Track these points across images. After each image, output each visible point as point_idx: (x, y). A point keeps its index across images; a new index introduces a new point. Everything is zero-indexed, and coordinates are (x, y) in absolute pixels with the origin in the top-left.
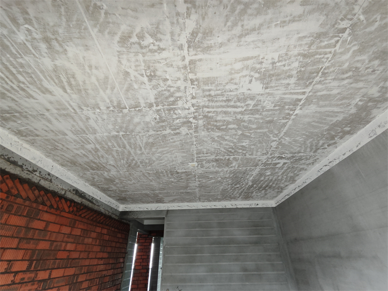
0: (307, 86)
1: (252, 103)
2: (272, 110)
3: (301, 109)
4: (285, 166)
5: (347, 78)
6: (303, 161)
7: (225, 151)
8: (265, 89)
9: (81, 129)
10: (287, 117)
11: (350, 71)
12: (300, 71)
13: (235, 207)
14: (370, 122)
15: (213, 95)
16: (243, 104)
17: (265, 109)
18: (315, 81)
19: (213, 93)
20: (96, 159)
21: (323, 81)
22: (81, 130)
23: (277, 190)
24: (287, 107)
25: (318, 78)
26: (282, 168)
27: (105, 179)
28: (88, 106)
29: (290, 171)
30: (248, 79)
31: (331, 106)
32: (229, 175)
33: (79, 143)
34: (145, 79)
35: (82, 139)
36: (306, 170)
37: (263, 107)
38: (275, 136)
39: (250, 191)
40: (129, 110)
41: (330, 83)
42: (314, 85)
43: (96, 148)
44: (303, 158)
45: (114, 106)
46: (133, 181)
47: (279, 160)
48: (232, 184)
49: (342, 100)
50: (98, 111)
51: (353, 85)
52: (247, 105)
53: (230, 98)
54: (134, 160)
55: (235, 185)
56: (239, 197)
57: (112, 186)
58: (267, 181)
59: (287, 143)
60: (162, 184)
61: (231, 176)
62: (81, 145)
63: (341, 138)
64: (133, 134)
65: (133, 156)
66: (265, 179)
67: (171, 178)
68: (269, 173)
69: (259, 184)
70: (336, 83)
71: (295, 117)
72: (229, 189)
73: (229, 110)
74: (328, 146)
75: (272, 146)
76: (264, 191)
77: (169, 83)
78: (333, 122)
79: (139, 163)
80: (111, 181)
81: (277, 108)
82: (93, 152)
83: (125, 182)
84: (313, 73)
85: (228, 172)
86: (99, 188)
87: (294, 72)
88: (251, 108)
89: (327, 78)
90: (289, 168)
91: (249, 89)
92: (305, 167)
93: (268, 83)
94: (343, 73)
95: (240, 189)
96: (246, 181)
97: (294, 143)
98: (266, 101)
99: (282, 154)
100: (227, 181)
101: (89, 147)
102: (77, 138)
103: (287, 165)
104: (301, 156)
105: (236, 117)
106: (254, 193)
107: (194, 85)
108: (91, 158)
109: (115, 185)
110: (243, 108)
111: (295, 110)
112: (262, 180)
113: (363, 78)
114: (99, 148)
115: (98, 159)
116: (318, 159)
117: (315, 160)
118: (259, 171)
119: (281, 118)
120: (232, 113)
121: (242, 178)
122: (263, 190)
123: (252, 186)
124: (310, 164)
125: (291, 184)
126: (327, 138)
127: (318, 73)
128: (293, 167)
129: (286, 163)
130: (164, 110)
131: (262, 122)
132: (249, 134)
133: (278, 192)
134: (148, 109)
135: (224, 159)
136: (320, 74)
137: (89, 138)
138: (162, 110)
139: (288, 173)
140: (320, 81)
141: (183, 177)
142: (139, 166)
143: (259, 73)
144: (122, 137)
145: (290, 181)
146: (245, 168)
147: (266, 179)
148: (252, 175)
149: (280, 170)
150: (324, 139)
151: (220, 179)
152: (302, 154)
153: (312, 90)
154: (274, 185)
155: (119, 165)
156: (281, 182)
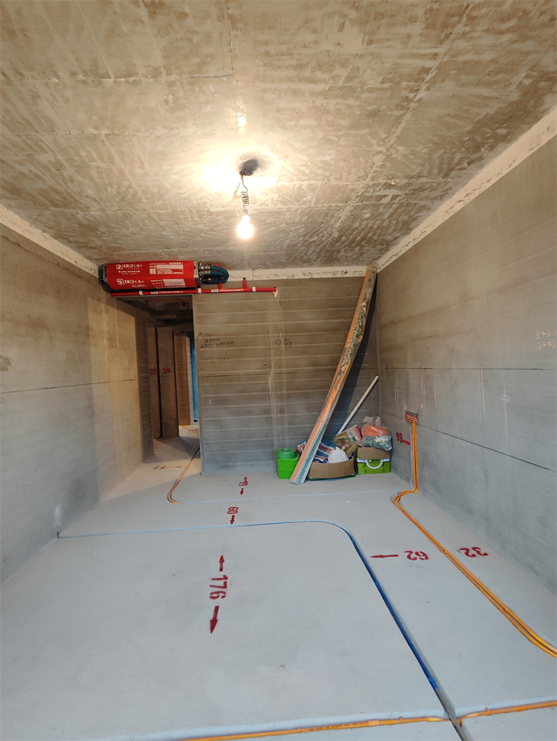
0: (441, 42)
1: (343, 73)
2: (377, 89)
3: (428, 89)
4: (395, 201)
5: (508, 30)
6: (426, 193)
7: (293, 171)
8: (368, 44)
9: (24, 119)
10: (403, 104)
11: (514, 17)
12: (431, 9)
13: (309, 277)
14: (539, 119)
15: (273, 52)
16: (326, 76)
17: (365, 88)
18: (454, 32)
19: (272, 49)
20: (61, 185)
21: (469, 33)
22: (23, 121)
23: (379, 247)
24: (404, 84)
25: (460, 26)
26: (389, 205)
27: (81, 225)
28: (32, 69)
29: (402, 212)
30: (336, 21)
31: (478, 84)
32: (299, 218)
33: (24, 150)
34: (143, 13)
35: (29, 142)
36: (429, 209)
37: (363, 83)
38: (381, 143)
39: (336, 249)
40: (115, 82)
41: (480, 37)
42: (454, 40)
43: (57, 161)
44: (426, 186)
45: (84, 71)
46: (131, 229)
47: (385, 189)
48: (305, 236)
49: (497, 73)
50: (54, 80)
51: (518, 46)
52: (333, 78)
53: (304, 62)
54: (130, 187)
55: (311, 237)
56: (317, 258)
57: (93, 239)
58: (364, 229)
59: (400, 158)
60: (183, 235)
61: (304, 219)
62: (28, 155)
63: (492, 148)
64: (126, 134)
65: (128, 180)
66: (360, 226)
67: (198, 224)
68: (367, 215)
69: (351, 234)
70: (489, 40)
71: (417, 104)
72: (299, 245)
73: (303, 86)
74: (469, 163)
75: (374, 163)
76: (357, 248)
77: (190, 22)
78: (481, 117)
79: (140, 194)
80: (90, 228)
81: (386, 85)
82: (53, 169)
83: (116, 230)
84: (453, 16)
85: (299, 211)
86: (70, 242)
87: (420, 12)
88: (341, 83)
89: (476, 28)
90: (401, 205)
91: (339, 44)
92: (428, 203)
93: (372, 33)
94: (502, 20)
95: (319, 244)
96: (329, 229)
97: (412, 157)
98: (369, 70)
99: (390, 179)
100: (296, 230)
101: (44, 158)
102: (17, 139)
103: (398, 199)
104: (423, 184)
105: (313, 102)
106: (342, 253)
107: (237, 29)
108: (50, 181)
109: (99, 237)
110: (327, 83)
111: (418, 90)
112: (356, 228)
113: (534, 33)
114: (63, 161)
115: (64, 185)
116: (450, 188)
117: (447, 190)
118: (352, 211)
119: (393, 107)
120: (307, 95)
121: (322, 223)
122: (356, 246)
123: (339, 239)
124: (436, 198)
125: (403, 234)
126: (467, 149)
127: (461, 15)
128: (408, 204)
129: (398, 196)
130: (181, 83)
131: (360, 114)
132: (336, 139)
133: (381, 250)
134: (151, 80)
135: (291, 187)
136: (464, 19)
137: (43, 139)
138: (178, 83)
139: (400, 215)
140: (464, 33)
141: (219, 222)
142: (140, 200)
143: (357, 9)
144: (105, 139)
145: (401, 229)
146: (328, 205)
147: (363, 226)
148: (340, 218)
149: (386, 210)
150: (463, 149)
151: (285, 225)
152: (424, 180)
153: (449, 49)
154: (375, 238)
155: (104, 198)
156: (386, 231)
